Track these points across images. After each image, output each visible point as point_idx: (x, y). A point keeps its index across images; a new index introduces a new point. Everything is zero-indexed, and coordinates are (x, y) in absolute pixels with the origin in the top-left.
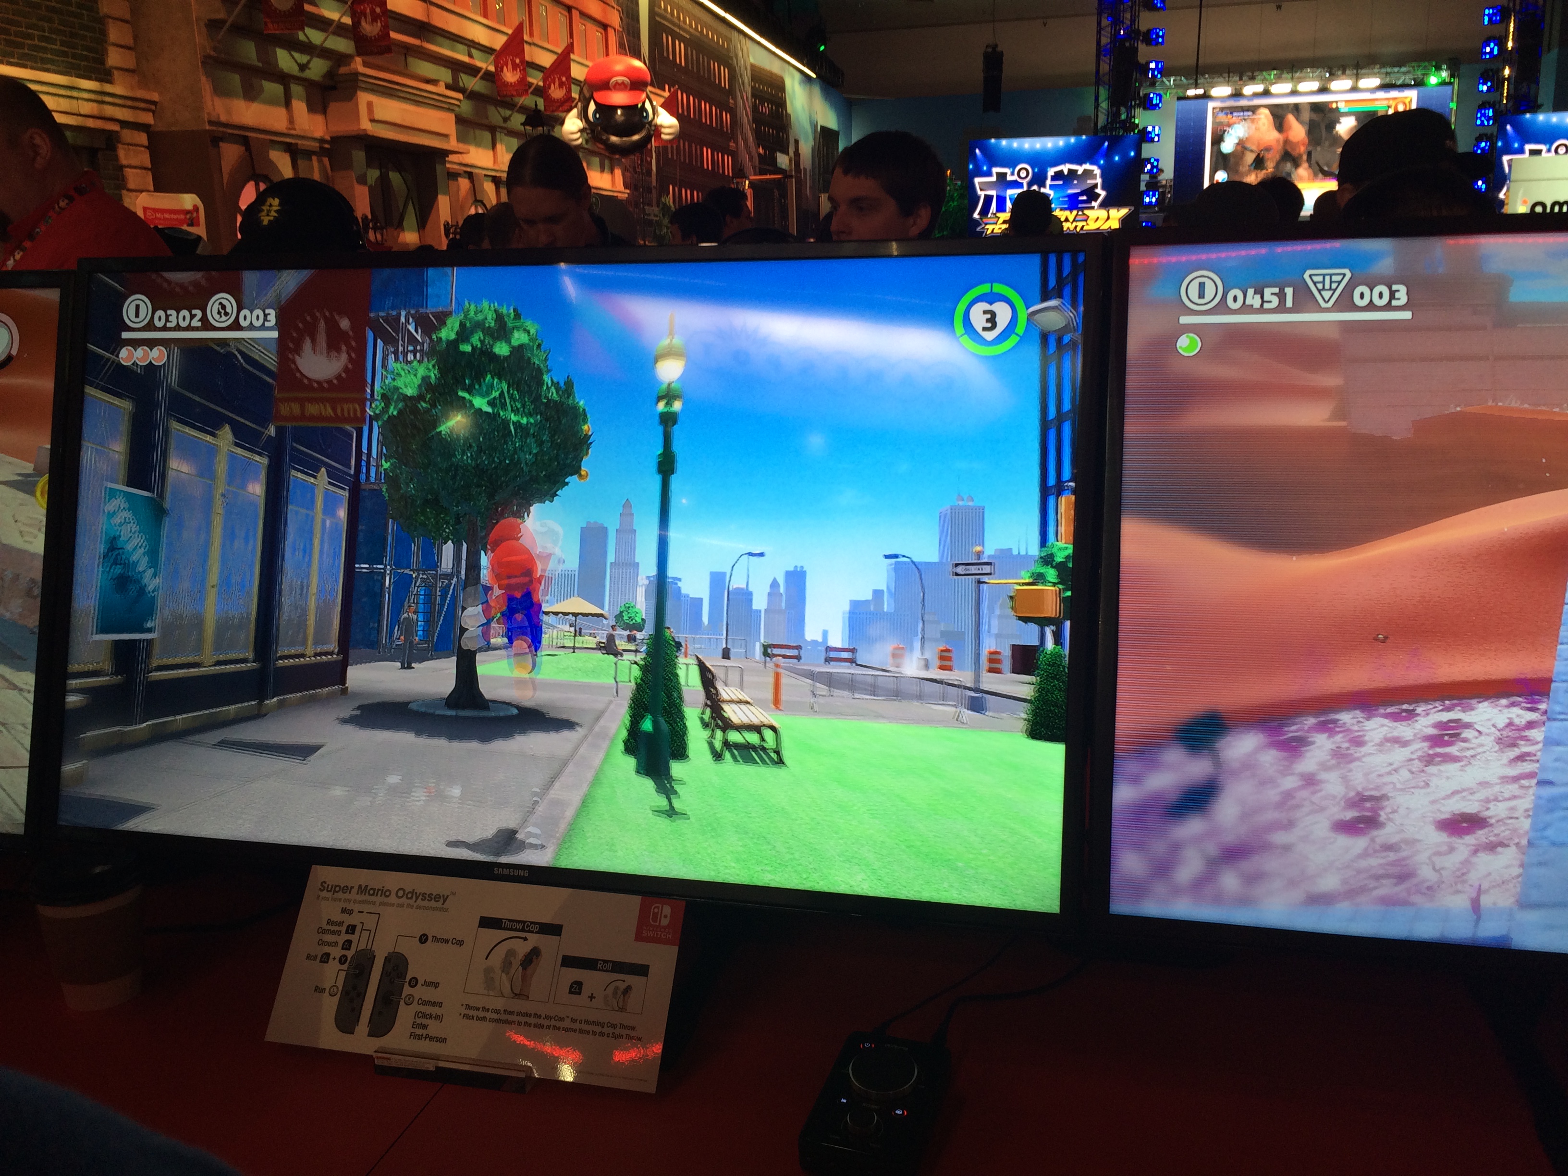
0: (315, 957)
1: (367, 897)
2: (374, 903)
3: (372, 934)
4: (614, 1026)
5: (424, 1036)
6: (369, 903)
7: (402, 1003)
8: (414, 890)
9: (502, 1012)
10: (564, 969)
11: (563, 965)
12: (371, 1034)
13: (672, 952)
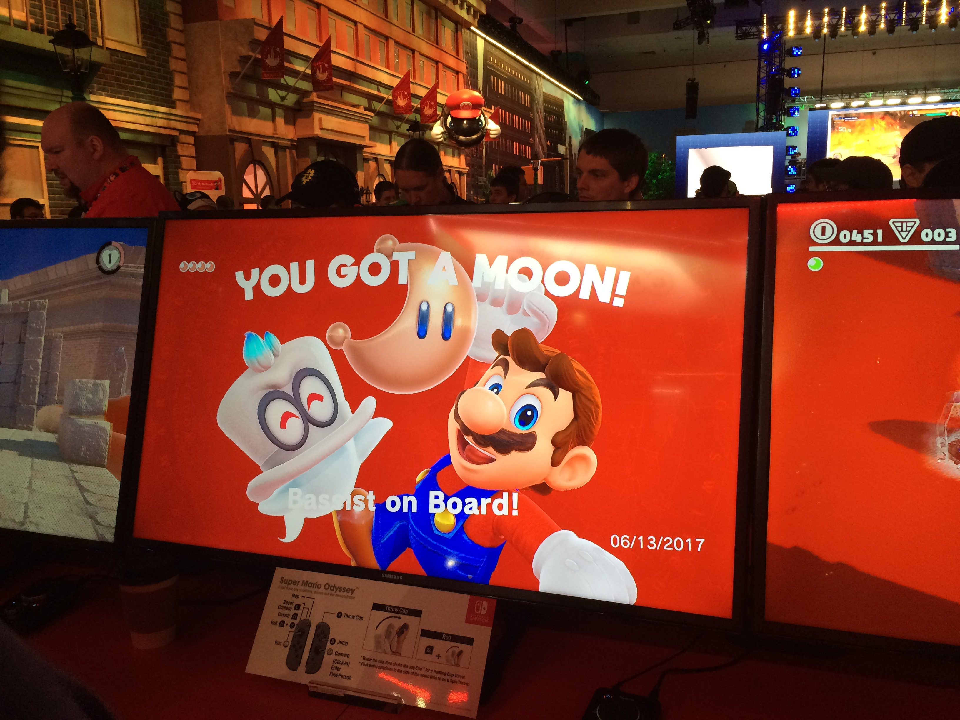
0: (275, 623)
1: (307, 588)
2: (311, 592)
3: (310, 610)
4: (452, 675)
5: (338, 675)
6: (308, 591)
7: (326, 654)
8: (335, 585)
9: (385, 662)
10: (422, 638)
11: (421, 635)
12: (307, 672)
13: (488, 631)
